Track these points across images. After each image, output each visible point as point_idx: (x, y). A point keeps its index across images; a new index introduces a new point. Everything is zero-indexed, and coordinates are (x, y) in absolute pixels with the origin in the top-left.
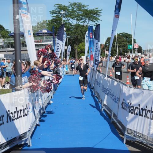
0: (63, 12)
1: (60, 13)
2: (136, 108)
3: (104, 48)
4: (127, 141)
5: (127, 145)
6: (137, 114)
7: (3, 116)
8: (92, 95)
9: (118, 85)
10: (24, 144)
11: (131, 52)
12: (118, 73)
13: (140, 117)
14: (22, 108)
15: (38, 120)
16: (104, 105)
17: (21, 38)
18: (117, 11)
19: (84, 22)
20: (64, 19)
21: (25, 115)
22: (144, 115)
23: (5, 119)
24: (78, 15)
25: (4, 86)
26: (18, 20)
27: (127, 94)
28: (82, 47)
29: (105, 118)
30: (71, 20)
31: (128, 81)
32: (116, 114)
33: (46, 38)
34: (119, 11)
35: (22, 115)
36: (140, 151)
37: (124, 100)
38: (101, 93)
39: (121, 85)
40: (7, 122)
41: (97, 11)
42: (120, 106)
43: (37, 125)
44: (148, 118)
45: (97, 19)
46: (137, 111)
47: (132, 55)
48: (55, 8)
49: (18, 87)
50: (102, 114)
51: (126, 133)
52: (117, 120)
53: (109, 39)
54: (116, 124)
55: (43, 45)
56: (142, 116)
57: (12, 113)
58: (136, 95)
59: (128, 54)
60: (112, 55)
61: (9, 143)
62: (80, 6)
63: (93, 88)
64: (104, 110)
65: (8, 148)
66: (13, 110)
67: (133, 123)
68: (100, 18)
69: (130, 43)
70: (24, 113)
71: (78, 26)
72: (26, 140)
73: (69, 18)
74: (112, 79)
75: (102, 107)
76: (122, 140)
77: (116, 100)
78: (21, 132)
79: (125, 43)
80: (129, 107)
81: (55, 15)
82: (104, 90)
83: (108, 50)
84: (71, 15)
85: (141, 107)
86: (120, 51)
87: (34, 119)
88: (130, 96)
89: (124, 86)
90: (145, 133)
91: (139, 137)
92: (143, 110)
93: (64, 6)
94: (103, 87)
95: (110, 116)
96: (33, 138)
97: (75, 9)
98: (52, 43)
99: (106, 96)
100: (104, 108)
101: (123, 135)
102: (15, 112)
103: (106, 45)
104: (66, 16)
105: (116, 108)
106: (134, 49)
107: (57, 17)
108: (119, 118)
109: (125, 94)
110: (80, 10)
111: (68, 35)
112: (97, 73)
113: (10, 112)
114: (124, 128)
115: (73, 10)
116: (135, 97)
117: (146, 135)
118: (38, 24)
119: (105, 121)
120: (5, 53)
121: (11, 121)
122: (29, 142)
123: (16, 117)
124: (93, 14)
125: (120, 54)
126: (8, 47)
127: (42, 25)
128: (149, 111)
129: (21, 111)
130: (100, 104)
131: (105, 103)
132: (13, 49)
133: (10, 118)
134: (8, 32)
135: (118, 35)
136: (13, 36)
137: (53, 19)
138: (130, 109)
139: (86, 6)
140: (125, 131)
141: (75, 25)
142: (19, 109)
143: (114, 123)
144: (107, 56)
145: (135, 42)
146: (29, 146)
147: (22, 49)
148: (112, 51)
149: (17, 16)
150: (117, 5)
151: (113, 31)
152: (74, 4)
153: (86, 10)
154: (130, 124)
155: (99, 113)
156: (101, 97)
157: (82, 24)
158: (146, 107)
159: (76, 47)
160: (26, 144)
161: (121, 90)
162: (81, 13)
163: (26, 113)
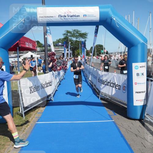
0: (69, 34)
1: (67, 35)
2: (106, 81)
3: (89, 52)
4: (101, 98)
5: (101, 100)
6: (106, 85)
7: (39, 86)
8: (84, 75)
9: (96, 70)
10: (50, 100)
11: (103, 54)
12: (106, 67)
13: (108, 86)
14: (49, 82)
15: (57, 88)
16: (90, 80)
17: (48, 47)
18: (96, 33)
19: (79, 39)
20: (69, 38)
21: (50, 85)
22: (109, 85)
23: (40, 87)
24: (77, 36)
25: (40, 71)
26: (46, 38)
27: (101, 75)
28: (79, 52)
29: (90, 87)
30: (73, 38)
31: (101, 68)
32: (95, 84)
33: (61, 47)
34: (97, 33)
35: (49, 85)
36: (106, 103)
37: (99, 78)
38: (88, 74)
39: (98, 70)
40: (41, 89)
41: (86, 34)
42: (98, 81)
43: (57, 90)
44: (111, 86)
45: (86, 38)
46: (106, 83)
47: (103, 56)
48: (65, 32)
49: (47, 72)
50: (88, 85)
51: (100, 94)
52: (96, 88)
53: (92, 48)
54: (95, 89)
55: (59, 51)
56: (108, 85)
57: (43, 85)
58: (106, 75)
59: (101, 55)
60: (94, 55)
61: (42, 99)
62: (77, 31)
63: (84, 72)
64: (90, 83)
65: (42, 102)
66: (44, 83)
67: (104, 89)
68: (87, 37)
69: (102, 49)
70: (50, 84)
71: (76, 41)
72: (51, 98)
73: (72, 37)
74: (93, 67)
75: (88, 81)
76: (98, 97)
77: (95, 78)
78: (48, 94)
79: (100, 49)
80: (102, 81)
81: (65, 36)
82: (90, 73)
83: (91, 53)
84: (73, 35)
85: (108, 81)
86: (97, 53)
87: (55, 87)
88: (102, 76)
89: (99, 71)
90: (110, 94)
91: (107, 96)
92: (109, 82)
93: (70, 31)
94: (89, 71)
95: (92, 86)
96: (54, 97)
97: (75, 33)
98: (63, 49)
99: (91, 76)
100: (89, 82)
101: (99, 95)
102: (45, 84)
103: (90, 51)
104: (71, 36)
105: (95, 82)
106: (104, 52)
107: (66, 36)
108: (97, 87)
109: (100, 74)
110: (77, 33)
111: (71, 45)
112: (86, 64)
113: (43, 84)
114: (99, 92)
115: (74, 33)
116: (105, 76)
117: (110, 95)
118: (57, 40)
119: (90, 88)
120: (40, 55)
121: (43, 88)
122: (52, 99)
123: (46, 86)
124: (84, 35)
125: (97, 55)
126: (42, 52)
127: (59, 41)
128: (112, 83)
129: (48, 83)
130: (87, 80)
131: (90, 79)
132: (44, 53)
133: (43, 87)
134: (42, 44)
135: (96, 45)
136: (44, 46)
137: (64, 38)
138: (102, 82)
139: (80, 31)
140: (100, 93)
141: (75, 41)
142: (47, 83)
143: (94, 89)
144: (91, 56)
145: (105, 49)
146: (52, 101)
147: (48, 52)
148: (93, 53)
149: (46, 36)
150: (96, 31)
151: (94, 43)
152: (75, 30)
153: (81, 33)
154: (102, 90)
155: (87, 84)
156: (88, 76)
157: (78, 40)
158: (110, 81)
159: (76, 52)
160: (51, 100)
161: (98, 73)
162: (78, 35)
163: (51, 84)
